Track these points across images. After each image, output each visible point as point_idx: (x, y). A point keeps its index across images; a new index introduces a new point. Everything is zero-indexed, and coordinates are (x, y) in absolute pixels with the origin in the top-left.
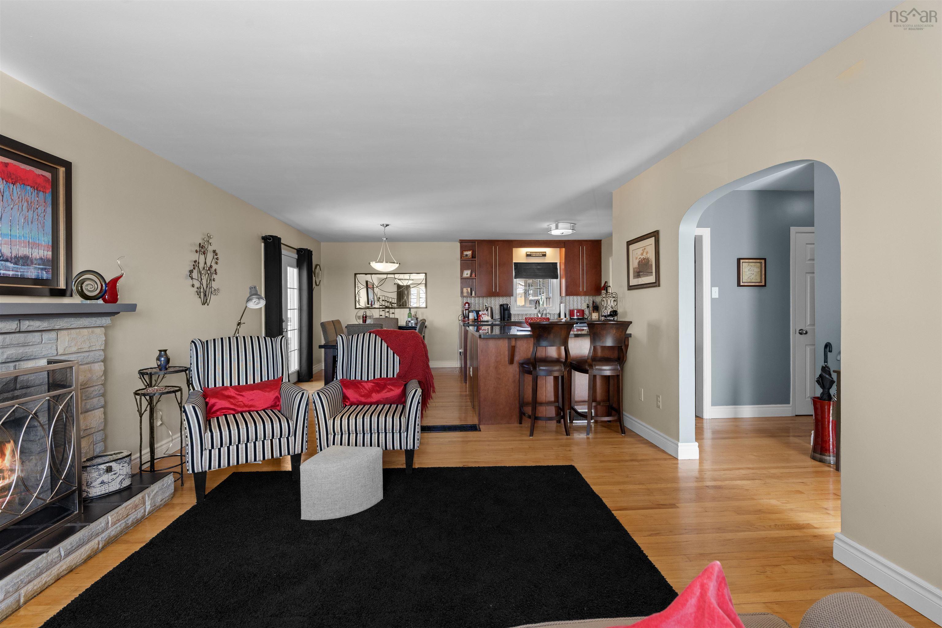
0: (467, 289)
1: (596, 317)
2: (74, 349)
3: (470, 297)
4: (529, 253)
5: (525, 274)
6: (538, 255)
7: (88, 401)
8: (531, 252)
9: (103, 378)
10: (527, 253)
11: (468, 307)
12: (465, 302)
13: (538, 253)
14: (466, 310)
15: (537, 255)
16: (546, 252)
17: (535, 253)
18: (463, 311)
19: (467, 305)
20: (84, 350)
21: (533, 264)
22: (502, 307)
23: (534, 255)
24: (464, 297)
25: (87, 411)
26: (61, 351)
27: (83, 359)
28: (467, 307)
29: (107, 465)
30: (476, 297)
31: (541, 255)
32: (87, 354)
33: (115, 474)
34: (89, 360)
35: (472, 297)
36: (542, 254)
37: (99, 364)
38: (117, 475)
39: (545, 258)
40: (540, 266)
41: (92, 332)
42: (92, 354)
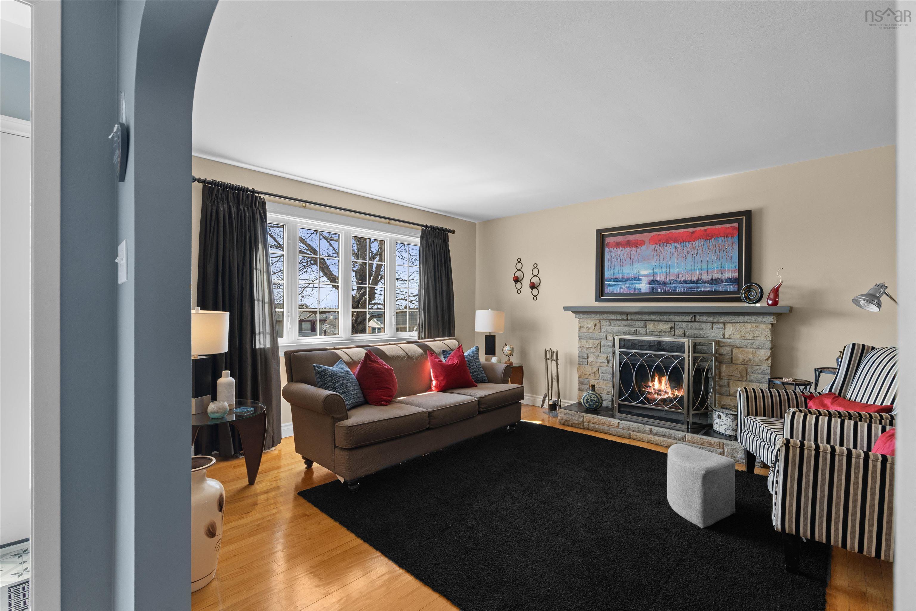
2: (738, 336)
7: (752, 375)
9: (769, 361)
20: (749, 338)
25: (752, 381)
26: (727, 336)
27: (747, 344)
29: (720, 413)
32: (752, 341)
33: (723, 422)
34: (753, 346)
37: (765, 351)
38: (724, 423)
41: (756, 327)
42: (757, 342)
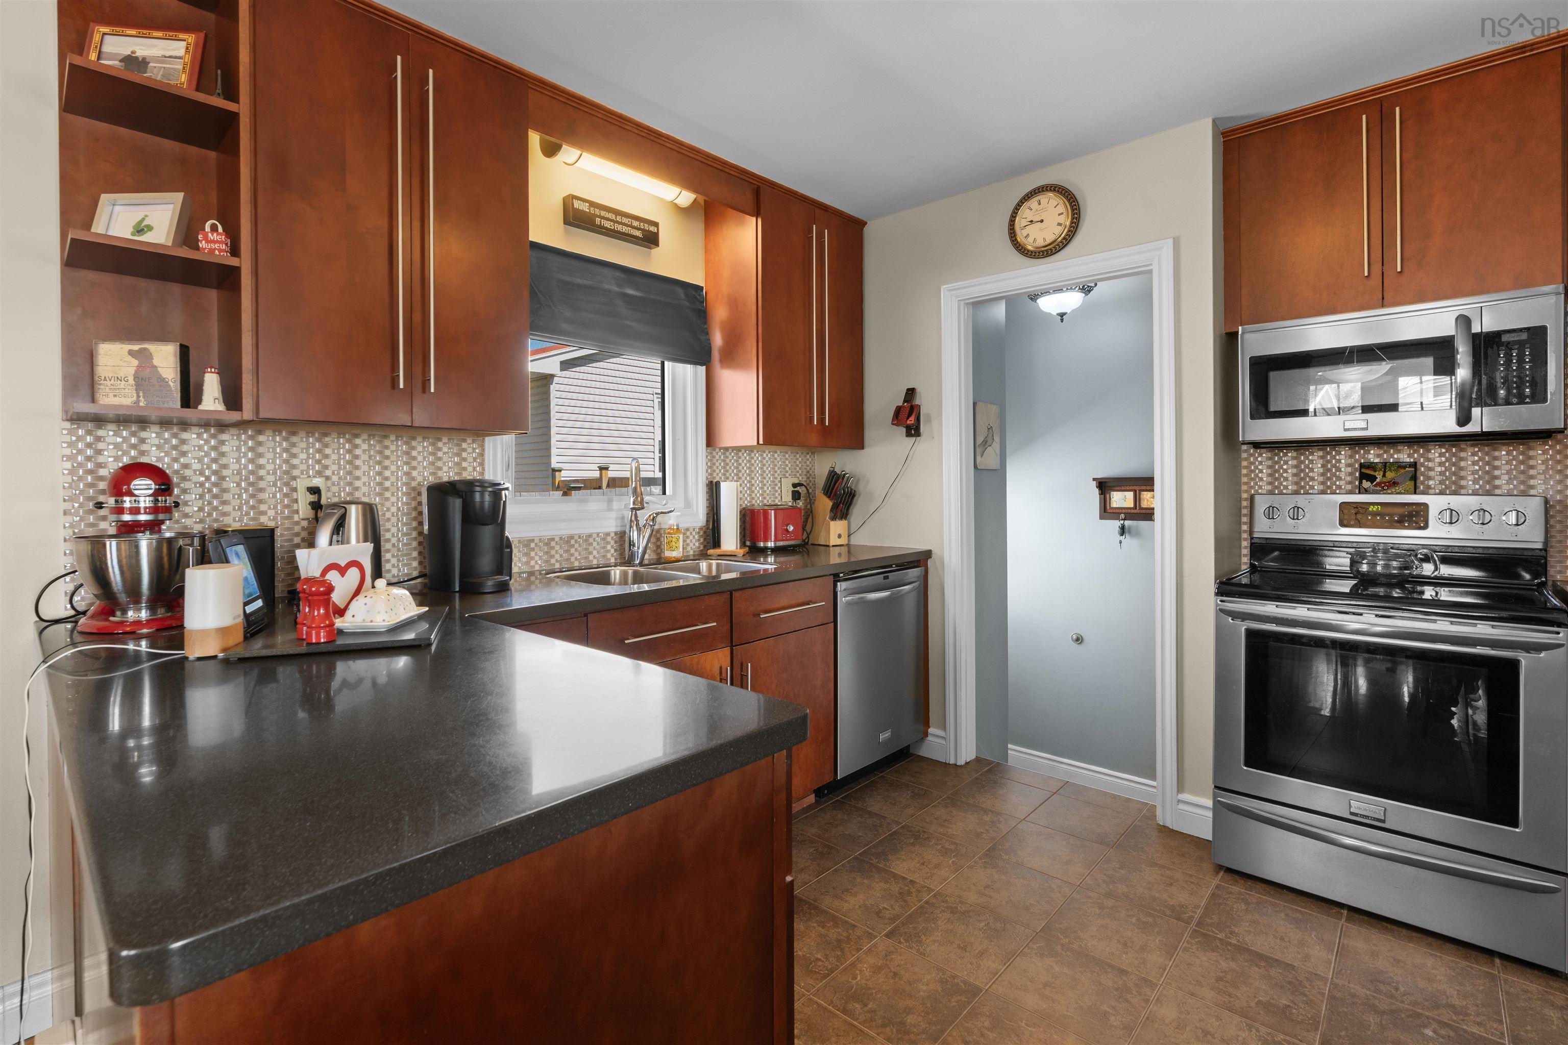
0: (143, 356)
1: (840, 536)
3: (165, 423)
4: (585, 207)
5: (568, 314)
6: (625, 229)
8: (592, 204)
10: (577, 204)
11: (155, 510)
12: (112, 463)
13: (625, 220)
14: (128, 530)
15: (619, 228)
16: (656, 225)
17: (610, 216)
18: (97, 543)
19: (143, 487)
21: (606, 271)
22: (456, 505)
23: (607, 224)
24: (99, 420)
28: (145, 502)
30: (222, 426)
31: (638, 234)
35: (184, 425)
36: (643, 230)
39: (650, 254)
40: (636, 287)
